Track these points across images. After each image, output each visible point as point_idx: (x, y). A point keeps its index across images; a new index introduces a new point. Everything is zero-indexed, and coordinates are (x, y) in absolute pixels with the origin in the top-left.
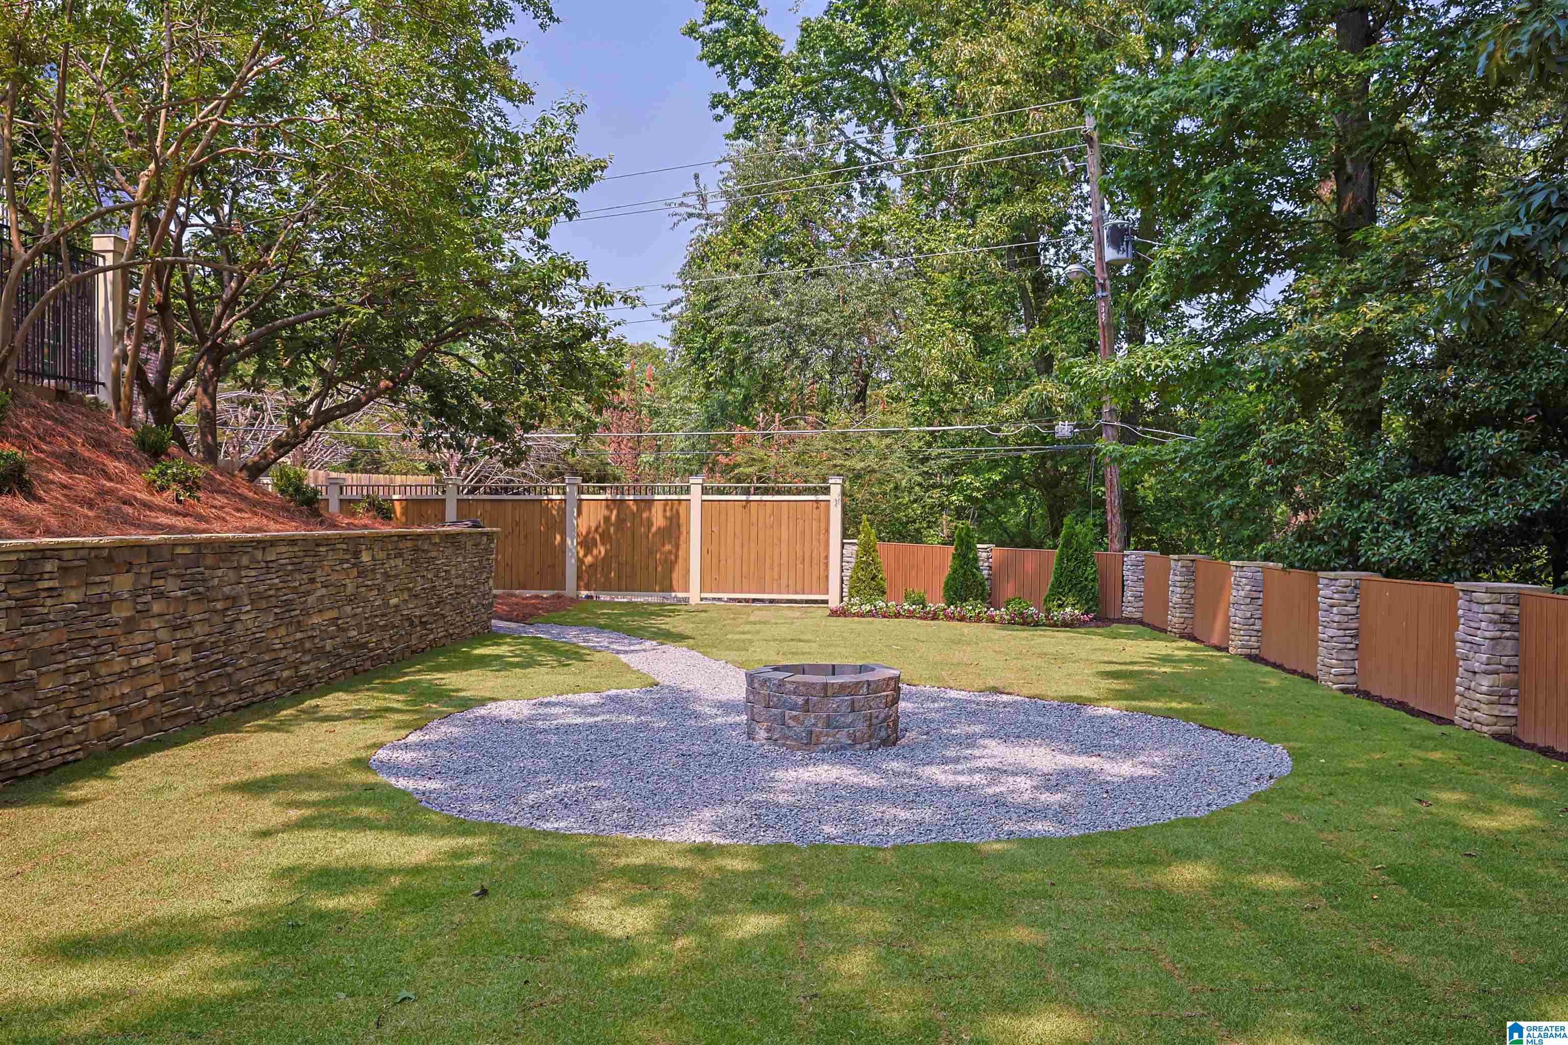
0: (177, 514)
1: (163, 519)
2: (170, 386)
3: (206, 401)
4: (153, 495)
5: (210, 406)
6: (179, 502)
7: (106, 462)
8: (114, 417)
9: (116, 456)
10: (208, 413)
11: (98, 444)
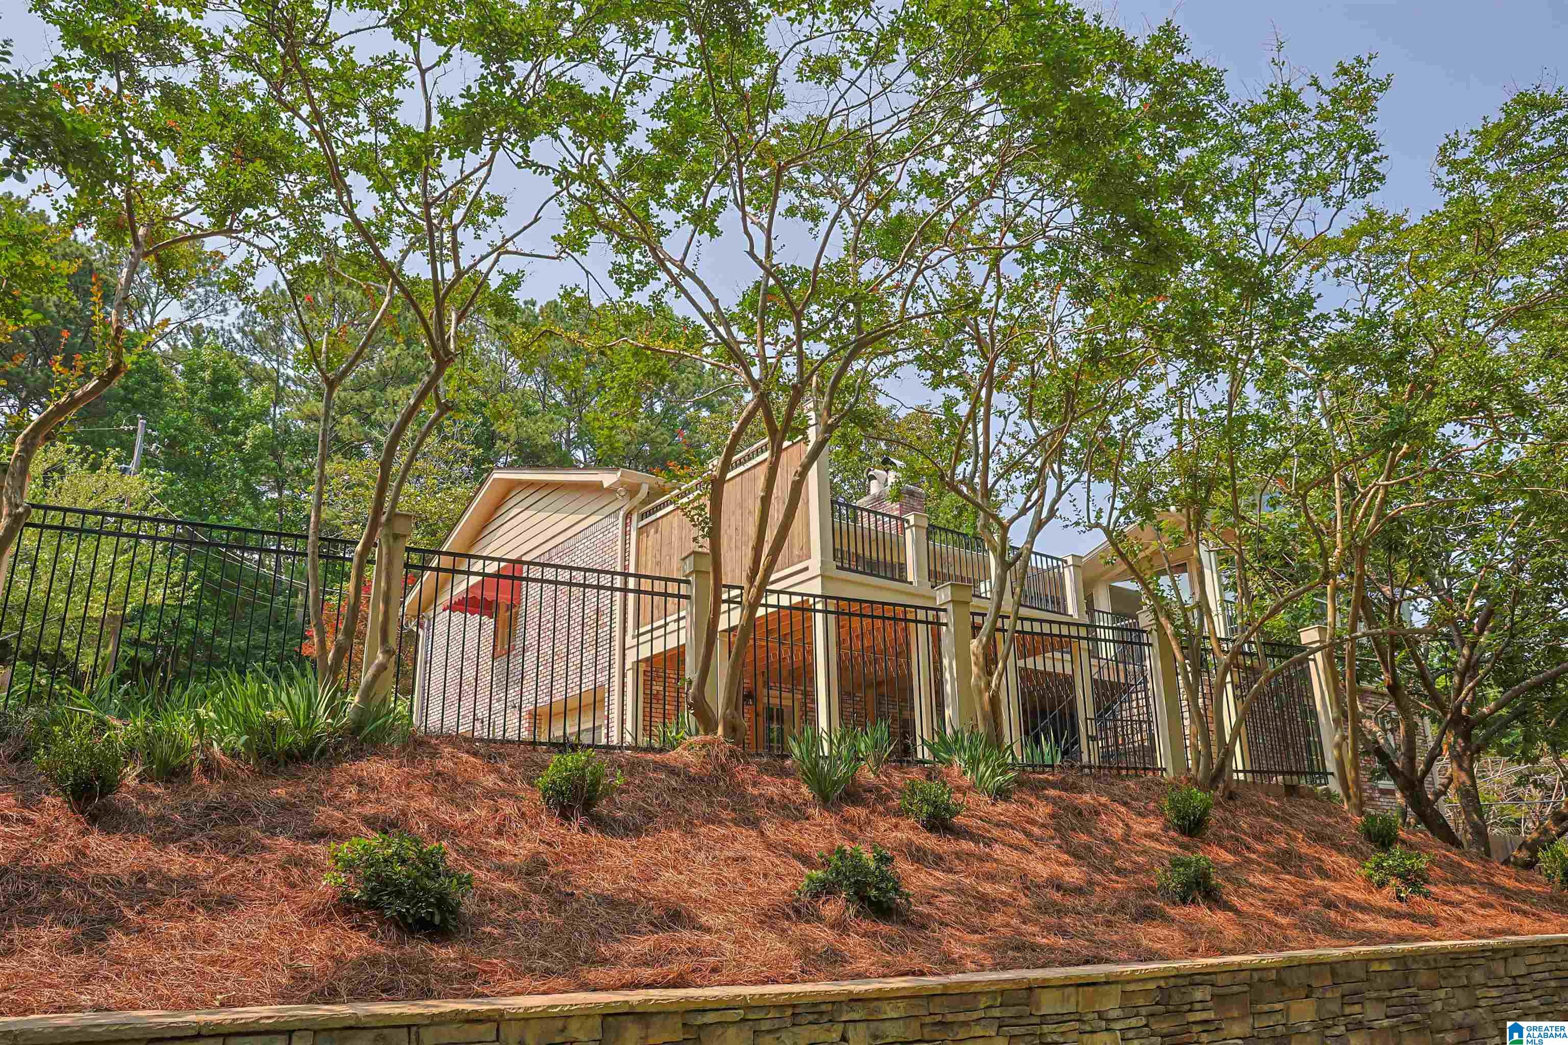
0: (1398, 916)
1: (1372, 923)
2: (1421, 767)
3: (1464, 777)
4: (1371, 892)
5: (1468, 783)
6: (1400, 899)
7: (1324, 857)
8: (1346, 807)
9: (1339, 849)
10: (1468, 791)
11: (1319, 838)
